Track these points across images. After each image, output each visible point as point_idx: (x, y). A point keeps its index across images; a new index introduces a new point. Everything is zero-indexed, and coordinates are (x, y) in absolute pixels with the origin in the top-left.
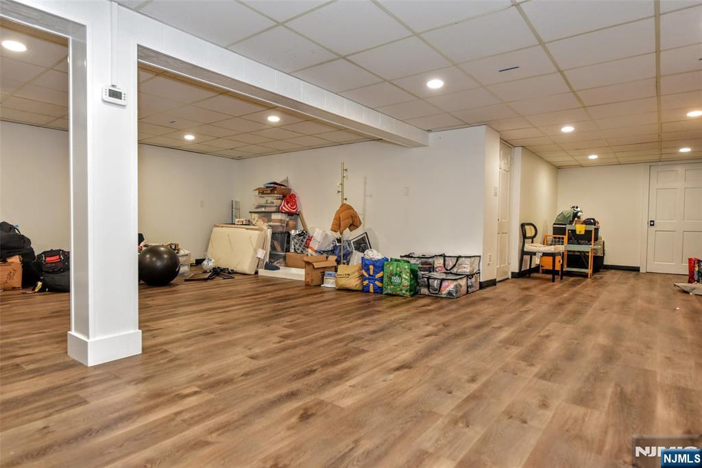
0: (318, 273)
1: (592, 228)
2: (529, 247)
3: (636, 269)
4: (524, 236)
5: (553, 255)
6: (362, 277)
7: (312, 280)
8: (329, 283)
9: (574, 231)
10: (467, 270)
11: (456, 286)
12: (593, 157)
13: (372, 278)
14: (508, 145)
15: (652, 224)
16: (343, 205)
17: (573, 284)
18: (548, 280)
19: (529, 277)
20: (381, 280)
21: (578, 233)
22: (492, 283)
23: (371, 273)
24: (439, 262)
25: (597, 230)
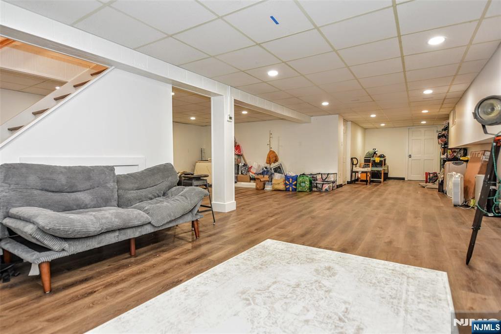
0: (262, 183)
1: (382, 159)
2: (355, 169)
3: (403, 179)
4: (353, 164)
5: (366, 172)
6: (286, 184)
7: (260, 187)
8: (268, 188)
9: (374, 161)
10: (332, 179)
11: (329, 187)
12: (383, 125)
13: (291, 184)
14: (345, 121)
15: (410, 156)
16: (271, 151)
17: (376, 186)
18: (364, 184)
19: (355, 183)
20: (296, 185)
21: (376, 162)
22: (341, 186)
23: (291, 182)
24: (319, 177)
25: (385, 160)
